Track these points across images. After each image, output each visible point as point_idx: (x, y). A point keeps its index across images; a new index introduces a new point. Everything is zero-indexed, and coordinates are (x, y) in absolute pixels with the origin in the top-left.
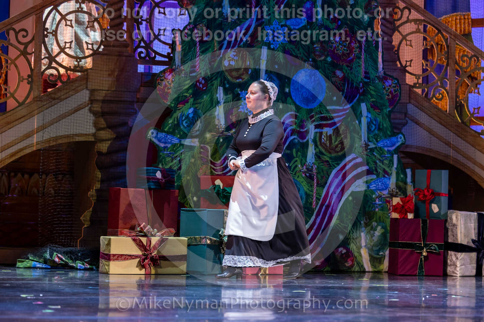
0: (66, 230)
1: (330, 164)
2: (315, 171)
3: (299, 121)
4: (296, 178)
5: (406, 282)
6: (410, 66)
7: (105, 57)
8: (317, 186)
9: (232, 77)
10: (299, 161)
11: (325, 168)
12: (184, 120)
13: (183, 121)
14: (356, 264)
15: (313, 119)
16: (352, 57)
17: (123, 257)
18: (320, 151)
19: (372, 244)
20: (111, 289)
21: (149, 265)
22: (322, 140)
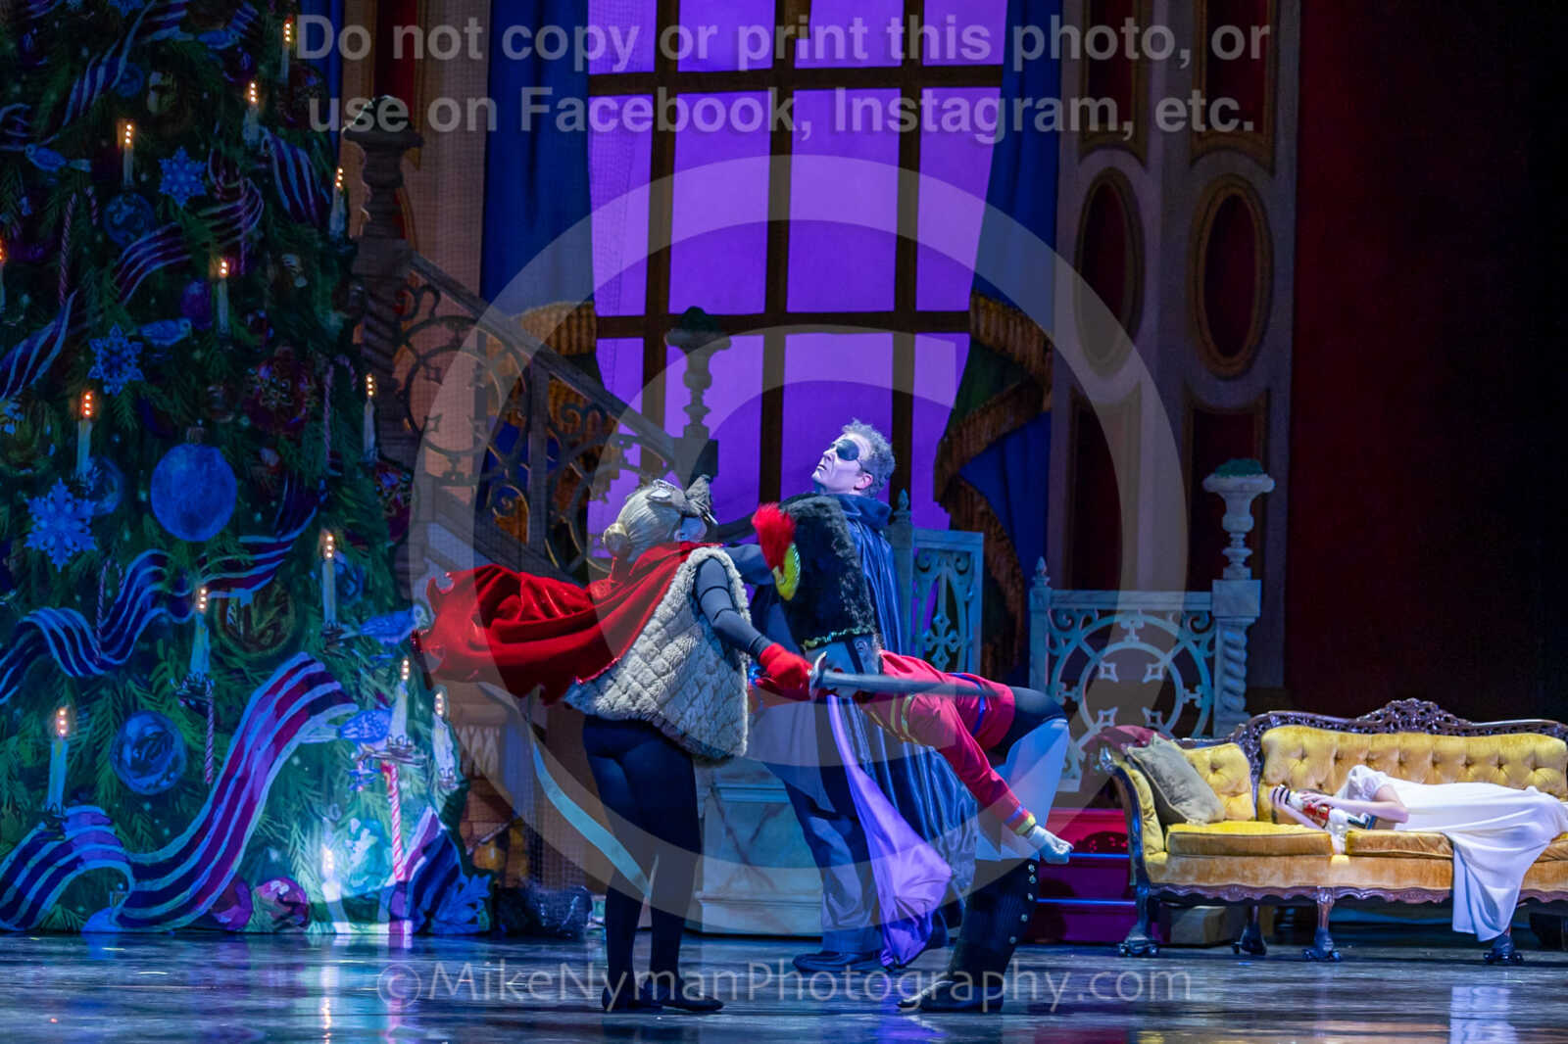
1: (245, 678)
2: (209, 693)
3: (172, 571)
4: (164, 710)
8: (215, 730)
9: (8, 462)
10: (171, 671)
11: (235, 688)
15: (205, 567)
16: (300, 416)
18: (221, 643)
19: (348, 872)
22: (229, 618)
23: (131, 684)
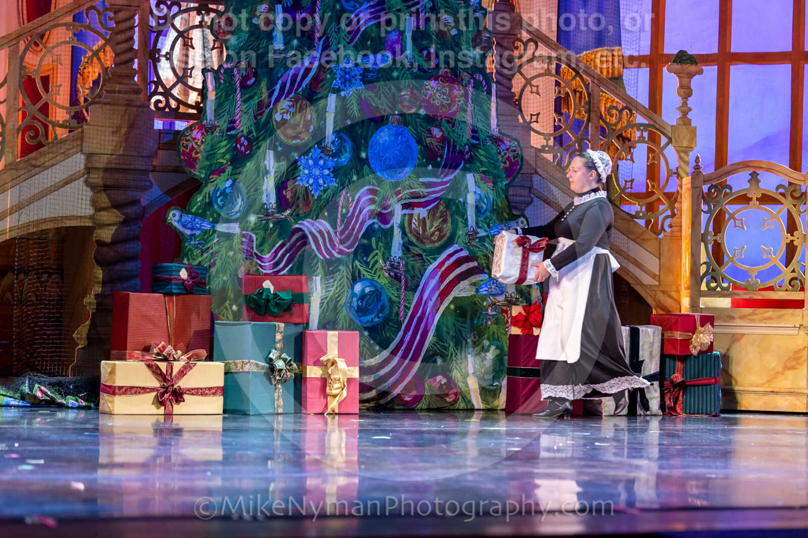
0: (52, 352)
1: (423, 259)
2: (402, 269)
3: (380, 198)
4: (376, 279)
5: (531, 424)
6: (537, 122)
7: (108, 107)
8: (405, 289)
9: (286, 136)
10: (380, 255)
11: (418, 265)
12: (220, 196)
13: (217, 198)
14: (460, 398)
15: (400, 196)
16: (454, 109)
17: (133, 391)
18: (409, 240)
19: (483, 371)
20: (116, 436)
21: (170, 401)
22: (413, 226)
23: (357, 263)
